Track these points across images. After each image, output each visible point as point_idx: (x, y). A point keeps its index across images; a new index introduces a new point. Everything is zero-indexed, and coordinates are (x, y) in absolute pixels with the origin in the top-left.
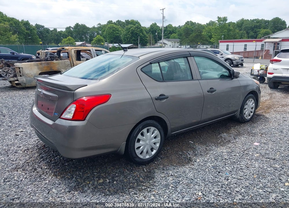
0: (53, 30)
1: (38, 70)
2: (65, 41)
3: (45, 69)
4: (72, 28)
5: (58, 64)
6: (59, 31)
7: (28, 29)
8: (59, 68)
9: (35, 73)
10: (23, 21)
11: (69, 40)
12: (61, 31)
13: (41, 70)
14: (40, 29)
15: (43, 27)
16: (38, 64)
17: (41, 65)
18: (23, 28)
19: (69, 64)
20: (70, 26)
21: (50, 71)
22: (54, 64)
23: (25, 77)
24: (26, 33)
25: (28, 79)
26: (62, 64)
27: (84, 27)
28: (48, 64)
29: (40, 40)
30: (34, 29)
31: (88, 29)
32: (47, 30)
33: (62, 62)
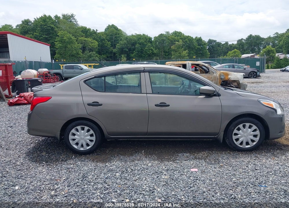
0: (225, 44)
2: (230, 54)
4: (244, 40)
6: (230, 45)
7: (199, 45)
10: (197, 38)
11: (235, 52)
12: (232, 44)
14: (212, 44)
15: (215, 41)
18: (196, 44)
20: (242, 39)
24: (198, 48)
27: (258, 38)
29: (209, 53)
30: (205, 44)
31: (263, 39)
32: (219, 44)
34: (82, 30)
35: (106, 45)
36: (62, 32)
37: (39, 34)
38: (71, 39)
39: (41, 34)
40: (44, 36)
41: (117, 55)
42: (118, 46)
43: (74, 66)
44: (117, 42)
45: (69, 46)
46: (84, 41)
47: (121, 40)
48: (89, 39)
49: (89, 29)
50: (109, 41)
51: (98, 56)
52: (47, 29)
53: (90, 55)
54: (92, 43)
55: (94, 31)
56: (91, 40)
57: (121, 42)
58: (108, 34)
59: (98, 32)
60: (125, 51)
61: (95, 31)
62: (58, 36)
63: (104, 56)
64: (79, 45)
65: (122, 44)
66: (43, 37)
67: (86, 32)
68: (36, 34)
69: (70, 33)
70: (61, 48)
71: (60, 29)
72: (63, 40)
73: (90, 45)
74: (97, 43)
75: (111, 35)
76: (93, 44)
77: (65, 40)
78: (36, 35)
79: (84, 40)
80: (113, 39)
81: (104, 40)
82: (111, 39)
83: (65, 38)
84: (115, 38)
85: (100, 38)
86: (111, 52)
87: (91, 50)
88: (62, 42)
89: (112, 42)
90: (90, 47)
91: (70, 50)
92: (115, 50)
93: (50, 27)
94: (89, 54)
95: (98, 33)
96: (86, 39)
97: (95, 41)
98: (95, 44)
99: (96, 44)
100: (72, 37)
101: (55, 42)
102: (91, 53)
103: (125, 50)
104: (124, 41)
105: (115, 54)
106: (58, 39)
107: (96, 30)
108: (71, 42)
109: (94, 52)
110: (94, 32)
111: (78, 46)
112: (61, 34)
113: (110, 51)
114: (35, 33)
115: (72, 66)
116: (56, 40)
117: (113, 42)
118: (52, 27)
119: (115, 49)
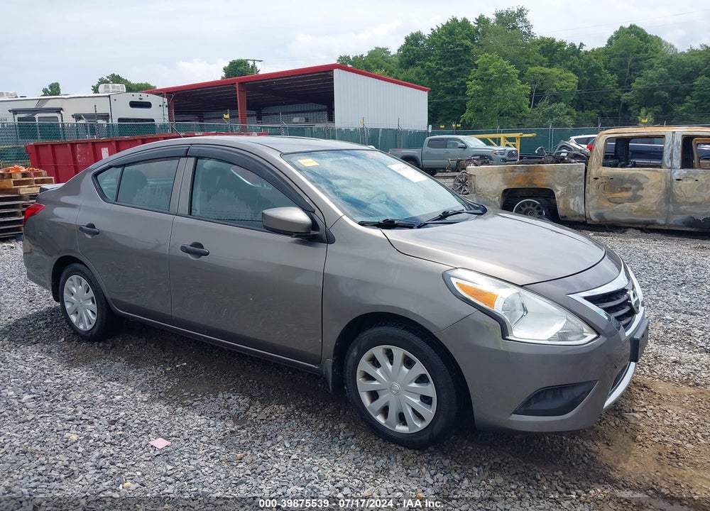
1: (502, 184)
3: (516, 182)
5: (553, 171)
8: (552, 181)
9: (495, 188)
13: (508, 184)
16: (507, 170)
17: (512, 171)
19: (580, 175)
21: (527, 186)
22: (543, 170)
23: (477, 195)
25: (482, 200)
26: (563, 172)
28: (528, 170)
33: (563, 167)
34: (542, 48)
35: (603, 83)
36: (486, 57)
37: (437, 64)
38: (505, 71)
39: (441, 64)
40: (445, 69)
41: (631, 108)
42: (640, 83)
43: (448, 139)
44: (638, 73)
45: (498, 90)
46: (541, 77)
47: (651, 66)
48: (554, 70)
49: (562, 44)
50: (612, 71)
51: (575, 113)
52: (454, 51)
53: (551, 111)
54: (561, 79)
55: (575, 47)
56: (558, 73)
57: (650, 73)
58: (615, 53)
59: (584, 49)
60: (659, 97)
61: (578, 47)
62: (476, 66)
63: (593, 114)
64: (524, 86)
65: (652, 78)
66: (442, 70)
67: (552, 51)
68: (430, 64)
69: (505, 56)
70: (479, 96)
71: (485, 48)
72: (486, 75)
73: (555, 86)
74: (574, 79)
75: (622, 56)
76: (563, 83)
77: (491, 75)
78: (429, 67)
79: (543, 74)
80: (626, 66)
81: (598, 69)
82: (622, 65)
83: (491, 71)
84: (634, 64)
85: (587, 65)
86: (617, 102)
87: (556, 98)
88: (482, 80)
89: (621, 75)
90: (554, 90)
91: (499, 100)
92: (625, 97)
93: (461, 45)
94: (546, 110)
95: (586, 52)
96: (547, 70)
97: (571, 74)
98: (568, 82)
99: (574, 82)
100: (509, 67)
101: (469, 80)
102: (553, 105)
103: (657, 95)
104: (660, 69)
105: (626, 106)
106: (475, 73)
107: (581, 44)
108: (504, 80)
109: (562, 104)
110: (575, 51)
111: (520, 89)
112: (484, 62)
113: (613, 99)
114: (428, 63)
115: (443, 139)
116: (470, 77)
117: (625, 73)
118: (467, 47)
119: (629, 94)
